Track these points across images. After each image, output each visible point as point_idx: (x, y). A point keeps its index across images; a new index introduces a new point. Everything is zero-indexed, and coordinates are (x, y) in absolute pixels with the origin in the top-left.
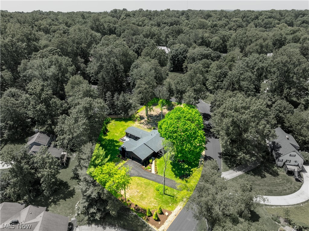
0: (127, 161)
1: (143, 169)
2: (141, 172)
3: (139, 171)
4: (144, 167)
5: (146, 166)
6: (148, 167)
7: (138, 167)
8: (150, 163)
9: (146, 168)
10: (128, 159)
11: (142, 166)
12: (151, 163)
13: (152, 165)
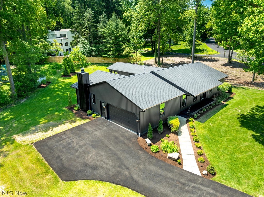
0: (88, 120)
1: (141, 149)
2: (130, 162)
3: (122, 156)
4: (148, 141)
5: (155, 140)
6: (166, 142)
7: (121, 141)
8: (173, 129)
9: (154, 147)
10: (94, 115)
11: (140, 139)
12: (177, 133)
13: (180, 138)
